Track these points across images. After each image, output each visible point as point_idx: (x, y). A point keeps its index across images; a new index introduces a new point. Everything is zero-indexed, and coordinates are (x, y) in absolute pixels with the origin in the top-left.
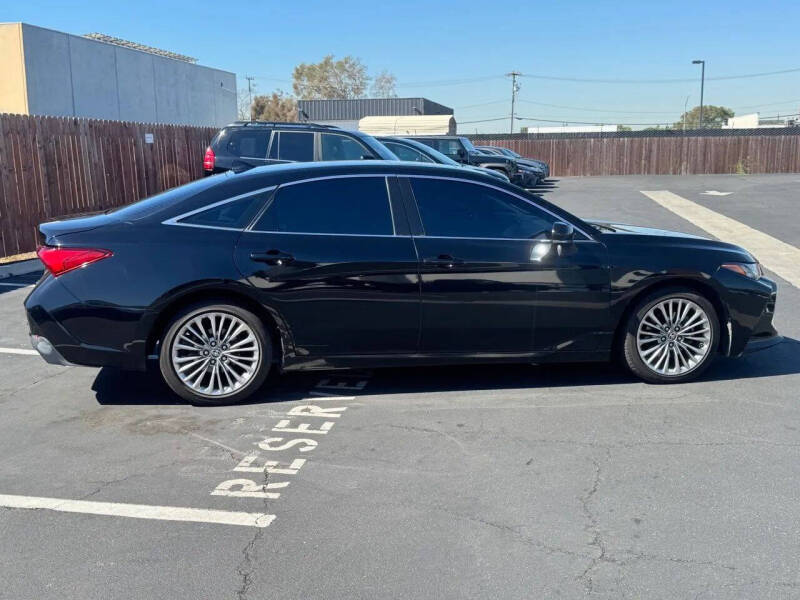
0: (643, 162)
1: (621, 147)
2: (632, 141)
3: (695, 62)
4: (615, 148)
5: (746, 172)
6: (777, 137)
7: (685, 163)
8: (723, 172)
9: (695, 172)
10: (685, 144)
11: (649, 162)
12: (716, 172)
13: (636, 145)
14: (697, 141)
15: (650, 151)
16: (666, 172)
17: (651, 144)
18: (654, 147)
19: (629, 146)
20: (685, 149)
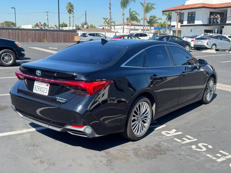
0: (17, 38)
1: (9, 33)
2: (13, 31)
3: (12, 8)
4: (7, 33)
5: (47, 42)
6: (54, 32)
7: (29, 39)
8: (41, 42)
9: (33, 41)
10: (29, 33)
11: (19, 38)
12: (39, 42)
13: (14, 33)
14: (32, 32)
15: (19, 35)
16: (24, 41)
17: (19, 33)
18: (20, 34)
19: (12, 33)
20: (29, 35)
